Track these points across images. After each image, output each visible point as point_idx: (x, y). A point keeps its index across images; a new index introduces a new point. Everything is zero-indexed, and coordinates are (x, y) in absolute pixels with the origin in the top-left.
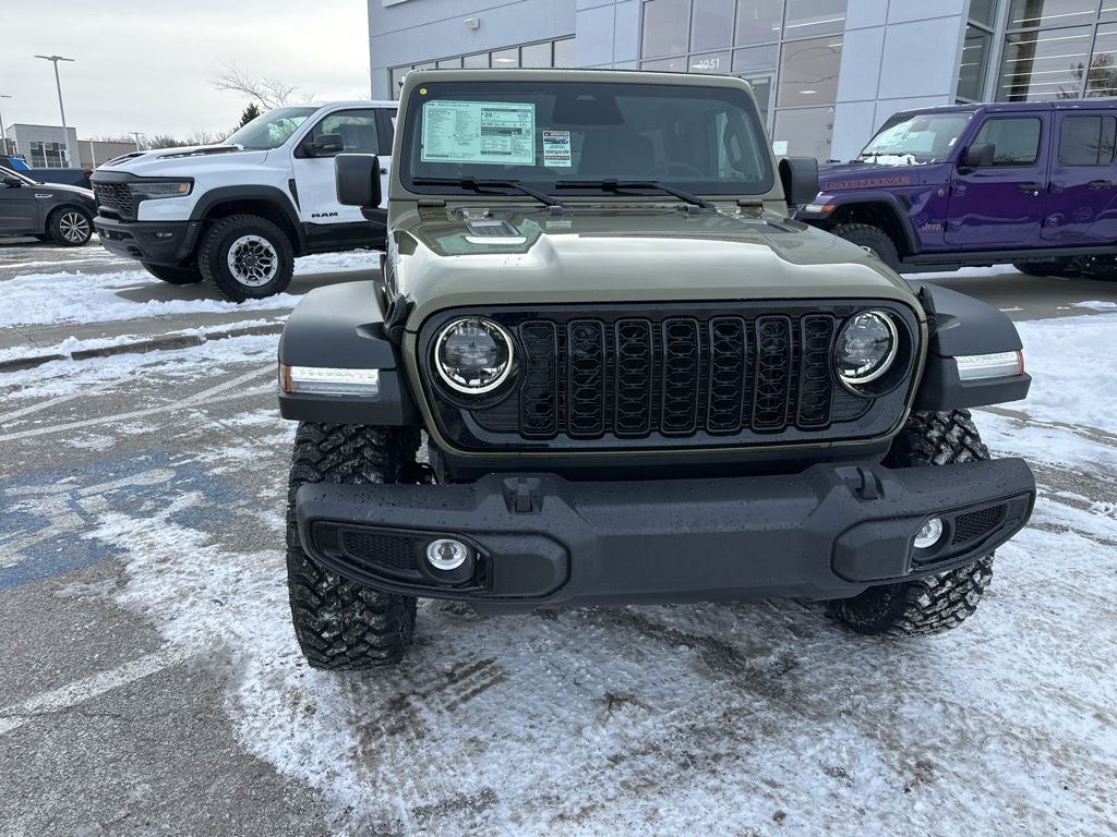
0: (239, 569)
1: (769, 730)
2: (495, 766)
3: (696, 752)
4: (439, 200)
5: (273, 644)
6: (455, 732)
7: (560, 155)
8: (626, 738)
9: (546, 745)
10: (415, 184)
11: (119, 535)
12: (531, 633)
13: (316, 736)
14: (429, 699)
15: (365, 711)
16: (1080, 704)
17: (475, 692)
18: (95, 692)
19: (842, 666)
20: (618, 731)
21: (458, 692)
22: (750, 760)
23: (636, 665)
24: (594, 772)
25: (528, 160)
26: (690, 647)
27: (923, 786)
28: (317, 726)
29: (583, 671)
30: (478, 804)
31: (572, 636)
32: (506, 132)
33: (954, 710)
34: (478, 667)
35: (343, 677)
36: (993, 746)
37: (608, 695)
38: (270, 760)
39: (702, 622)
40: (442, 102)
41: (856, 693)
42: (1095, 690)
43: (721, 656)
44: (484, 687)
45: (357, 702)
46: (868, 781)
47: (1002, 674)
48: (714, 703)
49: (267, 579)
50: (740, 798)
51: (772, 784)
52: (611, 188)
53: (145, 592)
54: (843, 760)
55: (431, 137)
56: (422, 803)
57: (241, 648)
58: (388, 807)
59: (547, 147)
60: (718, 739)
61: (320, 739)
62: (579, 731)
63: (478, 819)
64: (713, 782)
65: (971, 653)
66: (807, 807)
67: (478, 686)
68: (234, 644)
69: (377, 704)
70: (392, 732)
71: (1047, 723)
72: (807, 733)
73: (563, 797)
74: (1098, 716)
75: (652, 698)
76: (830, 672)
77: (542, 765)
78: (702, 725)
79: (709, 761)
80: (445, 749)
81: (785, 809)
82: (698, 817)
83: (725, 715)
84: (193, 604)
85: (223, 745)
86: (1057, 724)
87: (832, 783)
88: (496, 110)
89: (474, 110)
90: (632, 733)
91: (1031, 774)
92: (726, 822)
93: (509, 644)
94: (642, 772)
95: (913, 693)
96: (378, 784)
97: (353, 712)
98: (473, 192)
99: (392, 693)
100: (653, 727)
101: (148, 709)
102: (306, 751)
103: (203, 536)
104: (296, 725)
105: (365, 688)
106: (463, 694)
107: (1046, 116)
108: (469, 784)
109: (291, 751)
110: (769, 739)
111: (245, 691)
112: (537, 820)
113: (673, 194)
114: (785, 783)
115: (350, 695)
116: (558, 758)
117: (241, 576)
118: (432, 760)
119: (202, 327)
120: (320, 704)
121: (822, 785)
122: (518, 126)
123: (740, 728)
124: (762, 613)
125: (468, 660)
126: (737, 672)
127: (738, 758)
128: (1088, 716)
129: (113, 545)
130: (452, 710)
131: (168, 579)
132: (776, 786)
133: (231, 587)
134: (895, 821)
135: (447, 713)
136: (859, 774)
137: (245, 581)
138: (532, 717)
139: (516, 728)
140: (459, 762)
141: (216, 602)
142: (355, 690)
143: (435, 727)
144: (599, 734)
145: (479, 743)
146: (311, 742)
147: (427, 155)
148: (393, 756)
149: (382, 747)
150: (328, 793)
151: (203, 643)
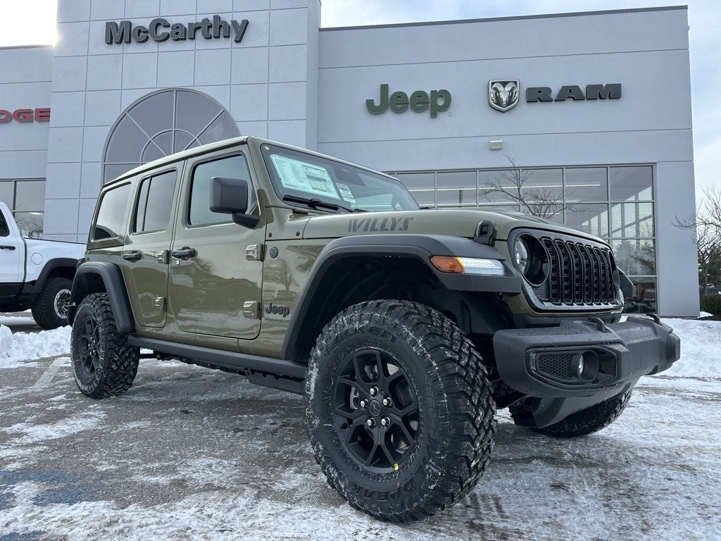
0: (194, 509)
2: (578, 528)
4: (304, 210)
5: (332, 532)
6: (530, 525)
7: (348, 196)
8: (593, 498)
9: (575, 512)
10: (285, 199)
14: (485, 518)
15: (467, 538)
17: (499, 508)
20: (585, 496)
24: (613, 513)
25: (336, 196)
32: (319, 180)
36: (683, 454)
37: (551, 486)
40: (280, 156)
43: (552, 461)
44: (498, 505)
46: (681, 477)
48: (588, 474)
49: (235, 507)
50: (669, 497)
51: (664, 490)
55: (283, 174)
59: (341, 191)
60: (618, 485)
64: (650, 497)
65: (614, 433)
66: (688, 491)
67: (494, 505)
69: (466, 532)
70: (503, 538)
72: (636, 471)
73: (625, 525)
76: (595, 452)
77: (591, 519)
78: (602, 483)
79: (632, 492)
80: (543, 532)
81: (685, 495)
83: (601, 477)
84: (206, 538)
86: (680, 444)
88: (309, 167)
89: (298, 164)
90: (591, 495)
91: (703, 458)
92: (684, 506)
94: (625, 505)
95: (632, 449)
99: (462, 524)
100: (591, 490)
103: (104, 503)
105: (442, 528)
106: (494, 510)
110: (631, 478)
112: (640, 536)
116: (590, 514)
121: (676, 484)
122: (323, 178)
123: (616, 478)
124: (530, 443)
126: (569, 463)
127: (638, 487)
128: (679, 439)
129: (13, 535)
130: (507, 517)
131: (141, 534)
132: (667, 490)
133: (214, 520)
134: (714, 484)
135: (509, 520)
136: (675, 477)
137: (217, 513)
138: (546, 505)
139: (550, 511)
140: (563, 533)
141: (222, 531)
142: (440, 531)
143: (516, 527)
144: (582, 499)
145: (550, 523)
147: (286, 184)
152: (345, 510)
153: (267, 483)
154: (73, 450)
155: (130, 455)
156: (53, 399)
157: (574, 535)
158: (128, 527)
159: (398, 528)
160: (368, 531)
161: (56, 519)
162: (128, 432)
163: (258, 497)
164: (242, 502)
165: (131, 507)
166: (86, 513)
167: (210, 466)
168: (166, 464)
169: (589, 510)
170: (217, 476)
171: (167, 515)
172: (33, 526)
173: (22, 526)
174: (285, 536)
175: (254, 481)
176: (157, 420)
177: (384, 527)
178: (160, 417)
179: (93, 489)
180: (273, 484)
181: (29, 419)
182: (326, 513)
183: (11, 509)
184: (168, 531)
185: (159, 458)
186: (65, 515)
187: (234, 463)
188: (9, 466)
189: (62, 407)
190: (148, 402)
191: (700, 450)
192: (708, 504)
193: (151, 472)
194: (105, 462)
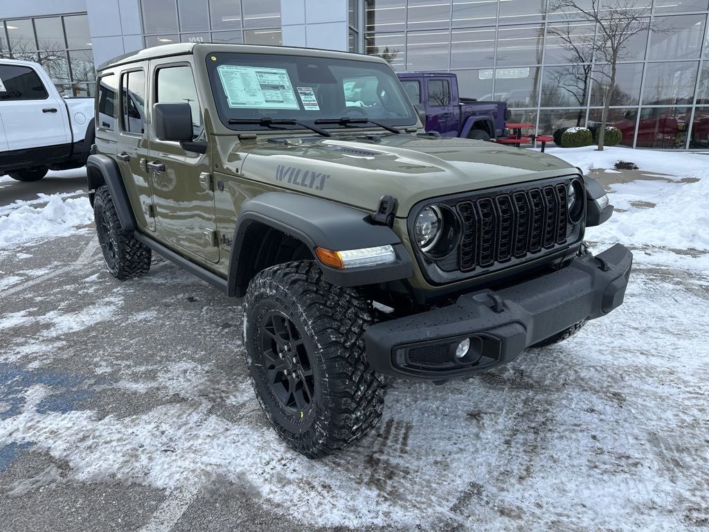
0: (153, 425)
1: (549, 403)
2: (462, 470)
3: (533, 425)
4: (253, 134)
5: (250, 460)
6: (421, 463)
7: (311, 103)
8: (500, 432)
9: (471, 450)
11: (10, 434)
12: (392, 399)
13: (348, 498)
14: (386, 452)
15: (359, 474)
16: (632, 351)
17: (405, 439)
19: (541, 365)
20: (494, 429)
21: (396, 441)
22: (557, 419)
23: (462, 396)
24: (507, 453)
25: (295, 106)
26: (473, 378)
27: (624, 403)
28: (342, 493)
29: (441, 408)
30: (476, 492)
31: (415, 392)
32: (276, 87)
33: (598, 368)
34: (389, 426)
35: (322, 461)
36: (627, 378)
37: (468, 414)
38: (337, 524)
40: (230, 67)
41: (559, 374)
42: (629, 344)
43: (490, 378)
44: (406, 435)
45: (347, 470)
46: (605, 409)
47: (596, 348)
48: (514, 400)
49: (186, 424)
50: (574, 436)
53: (90, 466)
54: (587, 404)
55: (231, 91)
56: (451, 505)
57: (229, 471)
58: (437, 514)
59: (303, 97)
60: (535, 415)
61: (353, 498)
62: (477, 436)
63: (485, 498)
64: (556, 435)
65: (576, 343)
66: (599, 429)
67: (402, 436)
68: (220, 471)
69: (361, 467)
70: (389, 478)
71: (631, 362)
72: (563, 399)
73: (508, 469)
74: (642, 353)
75: (488, 408)
76: (539, 369)
77: (481, 460)
78: (521, 412)
79: (543, 426)
80: (428, 473)
81: (593, 433)
82: (569, 452)
83: (525, 404)
84: (150, 459)
86: (634, 362)
87: (594, 415)
88: (265, 73)
89: (251, 71)
90: (500, 428)
91: (646, 383)
92: (582, 448)
94: (525, 443)
95: (579, 367)
96: (418, 506)
97: (352, 477)
98: (267, 128)
99: (362, 458)
100: (504, 422)
102: (353, 510)
103: (89, 413)
104: (329, 499)
105: (343, 461)
106: (399, 442)
107: (421, 79)
108: (460, 484)
109: (344, 514)
110: (553, 407)
111: (269, 494)
112: (513, 485)
113: (380, 126)
114: (581, 422)
115: (339, 469)
116: (484, 453)
117: (161, 429)
120: (327, 481)
121: (593, 418)
122: (281, 84)
123: (538, 407)
126: (505, 383)
127: (552, 420)
128: (638, 354)
129: (14, 444)
130: (406, 452)
131: (103, 450)
132: (579, 426)
133: (164, 439)
134: (631, 421)
135: (405, 455)
136: (599, 407)
137: (170, 431)
138: (449, 439)
139: (449, 448)
140: (444, 476)
141: (166, 451)
142: (339, 465)
143: (408, 465)
144: (488, 435)
145: (441, 463)
146: (350, 504)
147: (232, 103)
148: (406, 489)
149: (394, 487)
150: (396, 524)
151: (196, 479)
152: (271, 435)
153: (223, 395)
154: (84, 347)
155: (127, 355)
156: (87, 279)
157: (454, 478)
158: (96, 442)
159: (306, 459)
160: (279, 461)
161: (47, 430)
162: (134, 325)
163: (210, 412)
164: (195, 417)
165: (107, 419)
166: (70, 425)
167: (185, 372)
168: (150, 368)
169: (486, 449)
170: (186, 385)
171: (130, 431)
172: (29, 437)
173: (21, 436)
174: (210, 462)
175: (214, 393)
176: (163, 309)
177: (294, 457)
178: (167, 305)
179: (85, 396)
180: (228, 397)
181: (63, 304)
182: (256, 436)
183: (18, 416)
184: (125, 449)
185: (147, 360)
186: (54, 427)
187: (207, 368)
188: (30, 366)
189: (91, 291)
190: (164, 285)
191: (650, 371)
192: (605, 449)
193: (135, 378)
194: (104, 363)
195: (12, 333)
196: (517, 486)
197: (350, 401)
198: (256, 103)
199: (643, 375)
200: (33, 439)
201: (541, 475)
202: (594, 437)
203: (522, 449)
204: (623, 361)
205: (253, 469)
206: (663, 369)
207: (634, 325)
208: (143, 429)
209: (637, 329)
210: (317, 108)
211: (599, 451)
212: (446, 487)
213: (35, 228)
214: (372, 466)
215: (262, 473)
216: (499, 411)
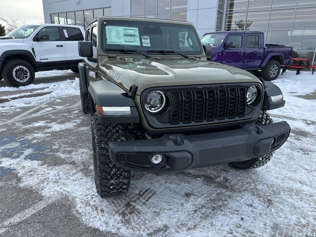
0: (57, 171)
1: (230, 197)
2: (164, 218)
3: (214, 206)
4: (115, 55)
5: (81, 193)
6: (149, 210)
7: (147, 43)
8: (195, 205)
9: (175, 210)
10: (106, 50)
11: (10, 165)
13: (108, 218)
14: (137, 202)
15: (119, 209)
16: (295, 180)
17: (149, 198)
18: (27, 216)
19: (239, 178)
20: (193, 203)
21: (144, 199)
22: (229, 206)
23: (189, 185)
24: (191, 215)
25: (138, 44)
26: (200, 178)
27: (271, 206)
28: (107, 215)
29: (175, 188)
30: (164, 229)
31: (168, 179)
32: (131, 36)
33: (269, 186)
34: (146, 191)
35: (108, 200)
36: (282, 193)
37: (185, 194)
38: (96, 227)
39: (200, 171)
41: (246, 185)
42: (297, 177)
43: (209, 180)
44: (151, 197)
45: (116, 206)
46: (258, 206)
47: (276, 175)
48: (213, 192)
49: (68, 173)
50: (231, 216)
51: (236, 211)
52: (162, 52)
53: (28, 182)
54: (250, 202)
55: (110, 37)
56: (149, 232)
57: (71, 195)
58: (139, 235)
59: (143, 40)
60: (218, 201)
61: (110, 218)
62: (182, 205)
63: (166, 234)
64: (222, 213)
65: (266, 171)
66: (248, 215)
67: (149, 197)
68: (68, 194)
69: (122, 206)
70: (131, 213)
71: (291, 186)
72: (239, 197)
73: (187, 223)
74: (300, 183)
75: (197, 193)
76: (237, 180)
77: (177, 216)
78: (213, 198)
79: (219, 207)
80: (148, 215)
81: (243, 217)
82: (223, 223)
83: (217, 195)
84: (48, 184)
85: (79, 225)
86: (293, 186)
87: (250, 208)
88: (127, 29)
89: (121, 29)
90: (196, 203)
91: (292, 198)
92: (231, 222)
93: (152, 183)
94: (204, 213)
95: (259, 183)
96: (134, 229)
97: (116, 209)
98: (123, 53)
99: (125, 202)
100: (201, 201)
101: (49, 218)
102: (107, 223)
103: (40, 162)
104: (100, 216)
105: (116, 202)
106: (146, 199)
107: (243, 35)
108: (160, 224)
109: (102, 224)
110: (231, 199)
111: (79, 208)
112: (183, 231)
113: (180, 55)
114: (240, 210)
115: (113, 205)
116: (180, 213)
117: (59, 173)
118: (146, 219)
119: (9, 96)
120: (104, 209)
121: (248, 209)
122: (134, 34)
123: (223, 198)
124: (214, 167)
125: (142, 190)
126: (215, 183)
127: (226, 205)
128: (298, 183)
130: (145, 204)
131: (35, 177)
132: (238, 211)
133: (58, 177)
134: (269, 215)
135: (144, 206)
136: (256, 205)
137: (62, 175)
138: (168, 203)
139: (165, 207)
140: (154, 219)
141: (55, 182)
143: (142, 210)
144: (188, 205)
145: (157, 212)
146: (107, 220)
147: (109, 42)
148: (134, 220)
149: (130, 218)
150: (119, 234)
151: (57, 195)
153: (90, 165)
154: (55, 137)
155: (67, 143)
156: (73, 112)
157: (158, 221)
158: (34, 174)
160: (91, 196)
161: (22, 166)
162: (78, 132)
163: (81, 170)
165: (44, 166)
166: (31, 165)
167: (83, 153)
168: (72, 149)
169: (183, 211)
170: (80, 158)
171: (48, 172)
173: (13, 166)
174: (66, 190)
175: (87, 163)
179: (43, 156)
181: (59, 120)
182: (90, 184)
183: (17, 159)
184: (42, 178)
185: (73, 146)
186: (25, 165)
188: (34, 141)
189: (73, 116)
191: (298, 192)
192: (243, 226)
193: (64, 152)
194: (57, 145)
195: (36, 128)
196: (185, 232)
197: (107, 175)
198: (120, 42)
199: (293, 193)
200: (16, 168)
201: (200, 230)
202: (242, 219)
203: (200, 216)
204: (286, 184)
205: (80, 197)
206: (307, 193)
207: (307, 167)
208: (52, 172)
209: (307, 170)
210: (150, 45)
211: (239, 226)
212: (152, 224)
213: (68, 91)
214: (127, 207)
215: (82, 199)
216: (201, 195)
